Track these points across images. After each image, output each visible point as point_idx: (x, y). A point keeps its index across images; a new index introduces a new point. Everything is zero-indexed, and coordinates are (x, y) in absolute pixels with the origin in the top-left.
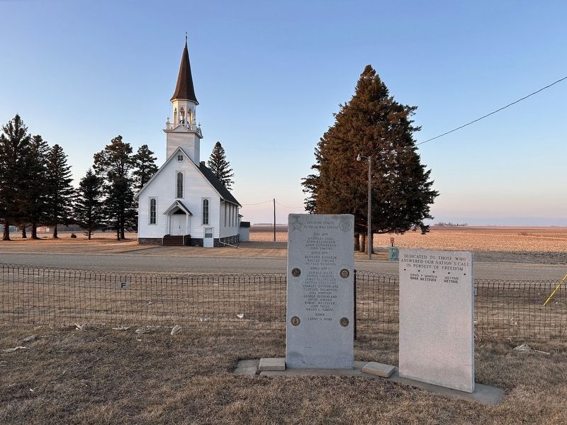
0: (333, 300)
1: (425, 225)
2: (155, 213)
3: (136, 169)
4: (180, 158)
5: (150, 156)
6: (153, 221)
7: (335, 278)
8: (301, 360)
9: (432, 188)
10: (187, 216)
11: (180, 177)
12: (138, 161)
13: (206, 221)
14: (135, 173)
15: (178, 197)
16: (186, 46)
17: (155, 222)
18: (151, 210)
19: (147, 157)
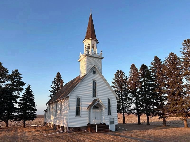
2: (79, 107)
4: (94, 72)
6: (78, 114)
11: (94, 83)
13: (109, 113)
15: (94, 97)
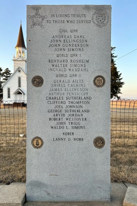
0: (85, 115)
1: (119, 96)
2: (10, 94)
3: (4, 78)
4: (19, 71)
5: (10, 72)
6: (9, 97)
7: (87, 87)
8: (46, 191)
9: (122, 81)
10: (23, 95)
11: (19, 79)
12: (5, 74)
14: (4, 79)
15: (19, 87)
16: (21, 25)
17: (10, 97)
18: (8, 92)
19: (8, 73)
